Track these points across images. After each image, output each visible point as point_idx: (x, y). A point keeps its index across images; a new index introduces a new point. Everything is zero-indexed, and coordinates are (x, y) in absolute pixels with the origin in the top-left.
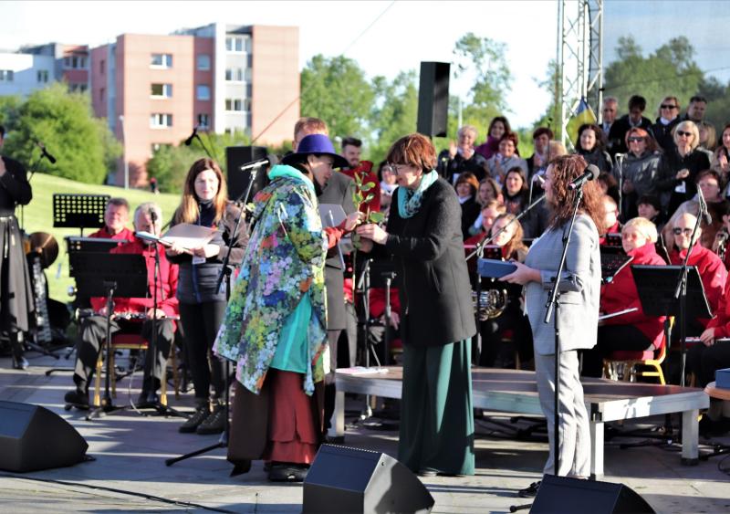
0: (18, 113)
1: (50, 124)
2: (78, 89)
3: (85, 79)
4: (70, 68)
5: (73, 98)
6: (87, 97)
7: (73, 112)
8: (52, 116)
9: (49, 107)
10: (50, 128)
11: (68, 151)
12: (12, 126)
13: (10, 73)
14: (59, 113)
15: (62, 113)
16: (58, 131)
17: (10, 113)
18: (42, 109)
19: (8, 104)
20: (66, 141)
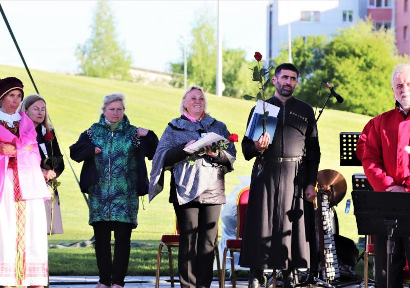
0: (323, 53)
1: (353, 63)
2: (383, 27)
3: (389, 17)
4: (374, 7)
5: (377, 37)
6: (390, 35)
7: (377, 50)
8: (355, 55)
9: (354, 46)
10: (354, 66)
11: (371, 88)
12: (317, 65)
13: (316, 13)
14: (362, 51)
15: (365, 52)
16: (362, 69)
17: (316, 53)
18: (346, 48)
19: (314, 44)
20: (369, 78)
